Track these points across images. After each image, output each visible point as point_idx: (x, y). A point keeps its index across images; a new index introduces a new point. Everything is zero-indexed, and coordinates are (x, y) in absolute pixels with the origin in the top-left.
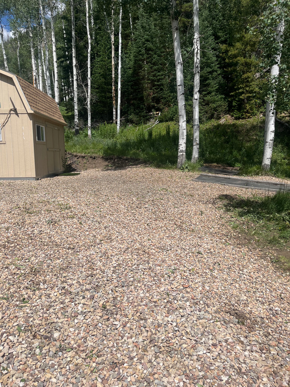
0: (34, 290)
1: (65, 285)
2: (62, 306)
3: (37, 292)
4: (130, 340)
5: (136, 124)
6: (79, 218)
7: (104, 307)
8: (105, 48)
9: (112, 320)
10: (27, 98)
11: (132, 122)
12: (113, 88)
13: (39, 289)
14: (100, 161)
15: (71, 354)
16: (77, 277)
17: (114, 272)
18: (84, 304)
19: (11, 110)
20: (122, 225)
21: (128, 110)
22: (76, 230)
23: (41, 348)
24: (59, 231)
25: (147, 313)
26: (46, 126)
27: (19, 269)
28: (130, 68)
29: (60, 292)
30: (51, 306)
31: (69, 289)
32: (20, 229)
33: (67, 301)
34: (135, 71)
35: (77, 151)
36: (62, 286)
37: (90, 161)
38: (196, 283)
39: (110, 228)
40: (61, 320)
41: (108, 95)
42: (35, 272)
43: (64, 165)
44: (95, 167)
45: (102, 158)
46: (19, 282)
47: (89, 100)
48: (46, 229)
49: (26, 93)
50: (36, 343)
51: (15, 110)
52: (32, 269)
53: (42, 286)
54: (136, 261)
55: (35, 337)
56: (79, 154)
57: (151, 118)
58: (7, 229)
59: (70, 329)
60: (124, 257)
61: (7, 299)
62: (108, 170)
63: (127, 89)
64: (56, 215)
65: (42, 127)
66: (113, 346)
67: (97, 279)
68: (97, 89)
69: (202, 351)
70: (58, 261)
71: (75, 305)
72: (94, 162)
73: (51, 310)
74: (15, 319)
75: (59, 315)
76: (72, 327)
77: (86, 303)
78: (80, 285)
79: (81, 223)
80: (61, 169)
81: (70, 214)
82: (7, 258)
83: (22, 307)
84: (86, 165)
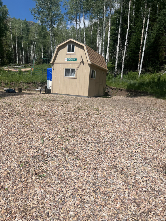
0: (72, 138)
1: (85, 139)
2: (81, 145)
3: (73, 138)
4: (105, 164)
5: (152, 73)
6: (101, 115)
7: (99, 150)
8: (139, 28)
9: (100, 155)
10: (89, 56)
11: (149, 71)
12: (140, 51)
13: (74, 138)
14: (124, 92)
15: (79, 161)
16: (91, 137)
17: (109, 139)
18: (90, 147)
19: (81, 62)
20: (122, 122)
21: (148, 64)
22: (98, 120)
23: (68, 156)
24: (90, 119)
25: (118, 157)
26: (97, 71)
27: (69, 129)
28: (153, 39)
29: (82, 141)
30: (77, 144)
31: (86, 141)
32: (73, 115)
33: (84, 144)
34: (155, 40)
35: (113, 86)
36: (84, 139)
37: (119, 92)
38: (150, 152)
39: (115, 122)
40: (79, 150)
41: (136, 55)
42: (74, 131)
43: (104, 92)
44: (121, 95)
45: (126, 90)
46: (67, 134)
47: (124, 58)
48: (84, 117)
49: (89, 53)
50: (67, 154)
51: (83, 62)
52: (73, 130)
53: (75, 137)
54: (122, 137)
55: (67, 152)
56: (113, 87)
57: (162, 69)
58: (68, 114)
59: (82, 154)
60: (116, 134)
61: (61, 138)
62: (128, 97)
63: (149, 51)
64: (91, 112)
65: (94, 71)
66: (97, 164)
67: (100, 140)
68: (130, 51)
69: (138, 177)
70: (85, 130)
71: (87, 146)
72: (121, 92)
73: (77, 146)
74: (62, 145)
75: (79, 148)
76: (83, 153)
77: (92, 147)
78: (92, 140)
79: (101, 117)
80: (102, 94)
81: (97, 113)
82: (65, 125)
83: (66, 142)
84: (116, 93)
